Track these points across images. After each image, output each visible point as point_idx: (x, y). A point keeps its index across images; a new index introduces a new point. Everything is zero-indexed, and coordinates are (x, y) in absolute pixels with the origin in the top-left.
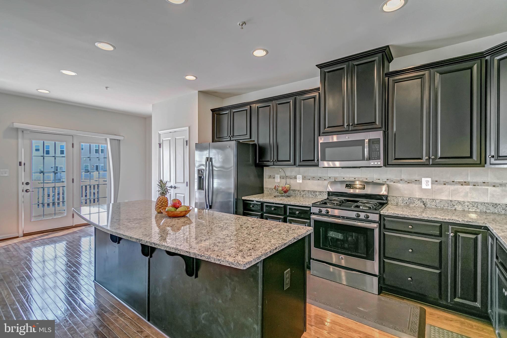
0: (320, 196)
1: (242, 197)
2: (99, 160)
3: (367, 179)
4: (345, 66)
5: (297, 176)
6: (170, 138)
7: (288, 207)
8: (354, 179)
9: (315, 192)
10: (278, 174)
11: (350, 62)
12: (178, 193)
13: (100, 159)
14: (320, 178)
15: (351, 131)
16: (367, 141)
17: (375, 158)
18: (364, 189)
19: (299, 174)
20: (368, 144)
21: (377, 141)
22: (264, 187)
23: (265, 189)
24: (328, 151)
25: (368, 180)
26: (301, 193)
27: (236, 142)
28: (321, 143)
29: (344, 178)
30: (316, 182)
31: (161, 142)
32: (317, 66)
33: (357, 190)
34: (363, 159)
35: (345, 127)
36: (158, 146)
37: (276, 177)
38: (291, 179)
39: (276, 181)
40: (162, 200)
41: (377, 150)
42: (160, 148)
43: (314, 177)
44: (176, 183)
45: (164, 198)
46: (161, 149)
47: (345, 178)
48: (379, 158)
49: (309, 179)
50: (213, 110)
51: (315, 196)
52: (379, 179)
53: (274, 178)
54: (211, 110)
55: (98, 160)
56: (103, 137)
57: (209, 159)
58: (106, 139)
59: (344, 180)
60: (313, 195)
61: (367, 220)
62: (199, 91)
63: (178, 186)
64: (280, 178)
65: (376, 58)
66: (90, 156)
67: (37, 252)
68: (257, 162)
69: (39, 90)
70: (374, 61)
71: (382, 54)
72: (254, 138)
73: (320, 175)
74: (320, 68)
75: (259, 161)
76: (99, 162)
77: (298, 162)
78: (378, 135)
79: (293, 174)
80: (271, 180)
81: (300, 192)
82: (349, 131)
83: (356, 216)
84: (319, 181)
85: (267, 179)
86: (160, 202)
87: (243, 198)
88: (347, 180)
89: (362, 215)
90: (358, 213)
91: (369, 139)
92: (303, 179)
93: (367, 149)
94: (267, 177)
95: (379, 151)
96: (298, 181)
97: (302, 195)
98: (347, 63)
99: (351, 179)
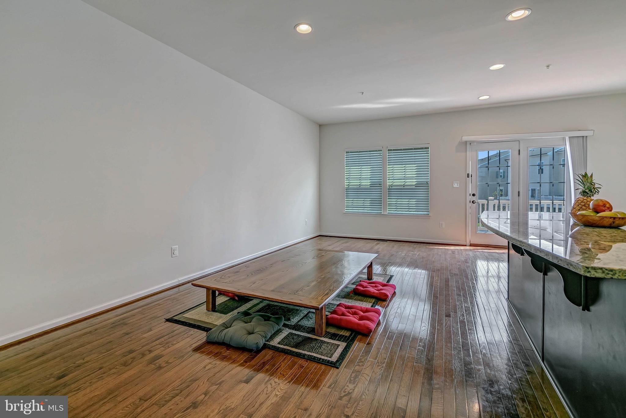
13: (554, 166)
40: (582, 202)
45: (585, 200)
55: (552, 167)
56: (560, 136)
58: (564, 139)
76: (553, 170)
86: (578, 205)
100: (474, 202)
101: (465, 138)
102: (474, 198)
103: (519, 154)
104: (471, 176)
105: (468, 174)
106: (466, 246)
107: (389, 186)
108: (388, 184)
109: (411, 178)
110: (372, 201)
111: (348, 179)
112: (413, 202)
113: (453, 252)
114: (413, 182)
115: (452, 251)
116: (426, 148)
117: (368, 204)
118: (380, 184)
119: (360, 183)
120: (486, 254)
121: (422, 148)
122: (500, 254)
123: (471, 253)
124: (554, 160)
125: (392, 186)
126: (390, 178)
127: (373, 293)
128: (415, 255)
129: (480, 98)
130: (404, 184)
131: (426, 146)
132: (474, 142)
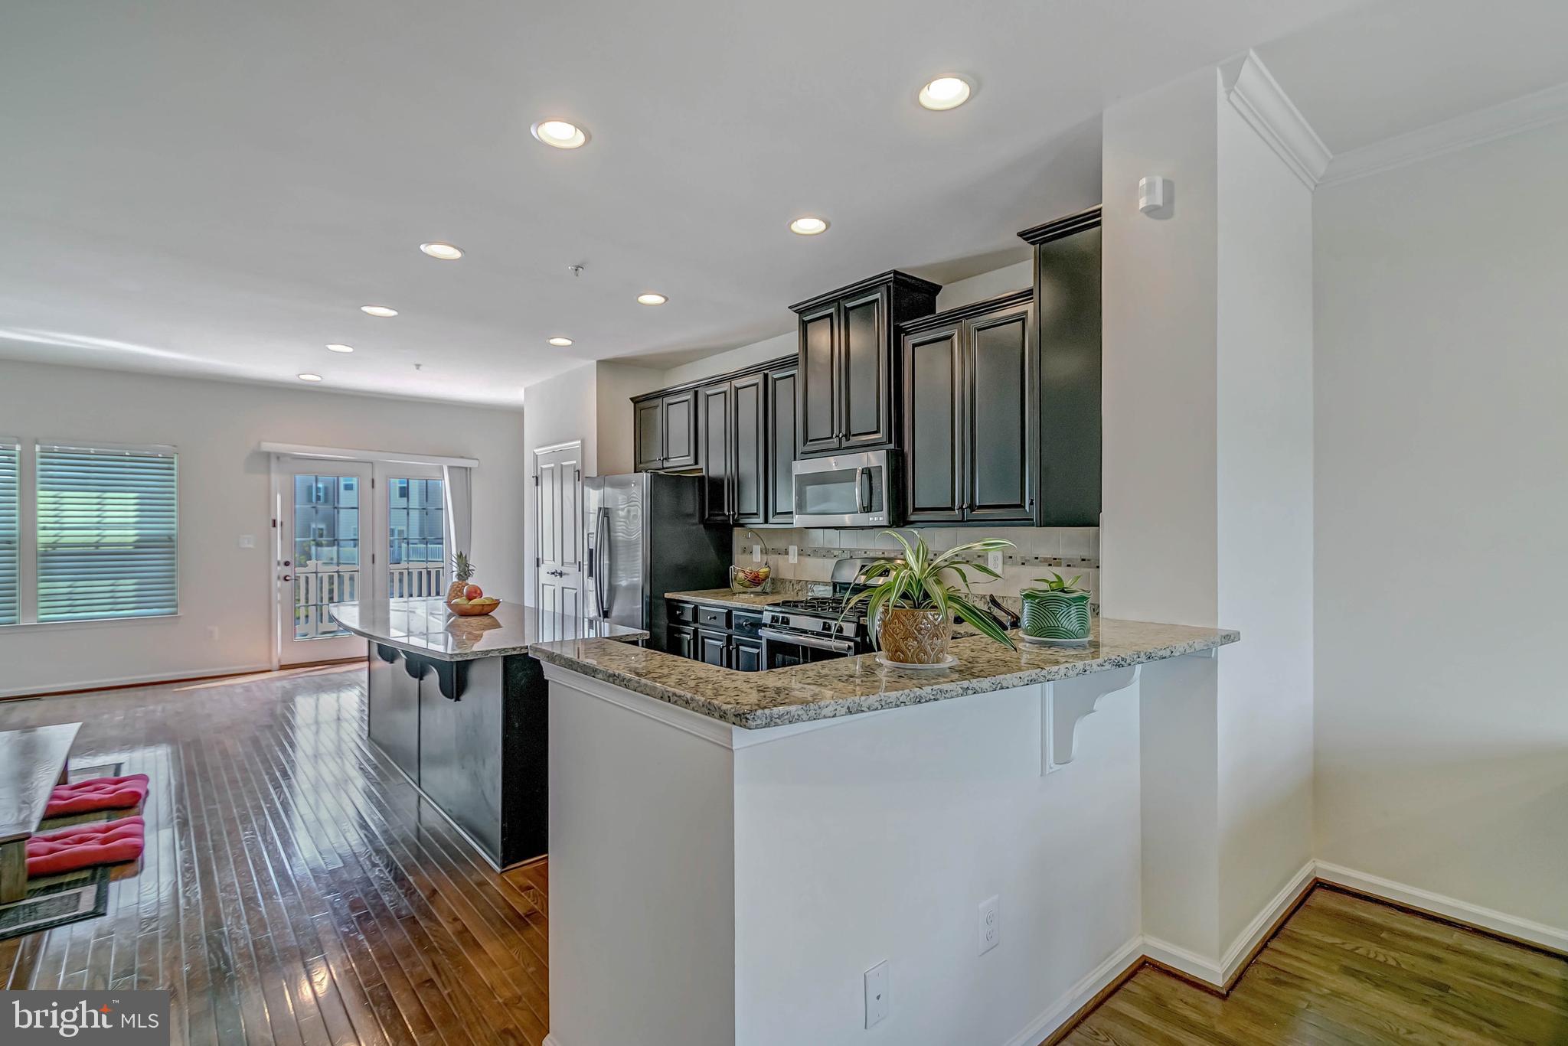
1: (665, 594)
2: (427, 514)
6: (552, 465)
7: (734, 612)
10: (758, 544)
12: (566, 588)
23: (730, 579)
24: (807, 492)
27: (646, 476)
28: (796, 475)
29: (865, 553)
31: (539, 473)
36: (534, 481)
37: (753, 551)
39: (754, 560)
42: (537, 486)
44: (562, 565)
46: (539, 487)
49: (809, 555)
50: (633, 401)
53: (751, 553)
54: (633, 398)
58: (441, 469)
62: (600, 362)
63: (566, 572)
66: (408, 504)
67: (304, 705)
68: (708, 518)
69: (302, 377)
72: (702, 464)
74: (797, 313)
80: (748, 557)
87: (667, 595)
94: (740, 550)
100: (287, 578)
101: (268, 446)
102: (287, 571)
103: (373, 487)
104: (282, 525)
105: (274, 522)
107: (47, 546)
108: (41, 540)
109: (122, 527)
112: (128, 585)
113: (247, 689)
114: (130, 535)
115: (243, 687)
116: (165, 455)
118: (9, 543)
120: (317, 679)
122: (344, 675)
123: (286, 684)
124: (429, 502)
125: (55, 546)
126: (49, 526)
127: (100, 800)
128: (154, 711)
130: (98, 542)
132: (285, 455)
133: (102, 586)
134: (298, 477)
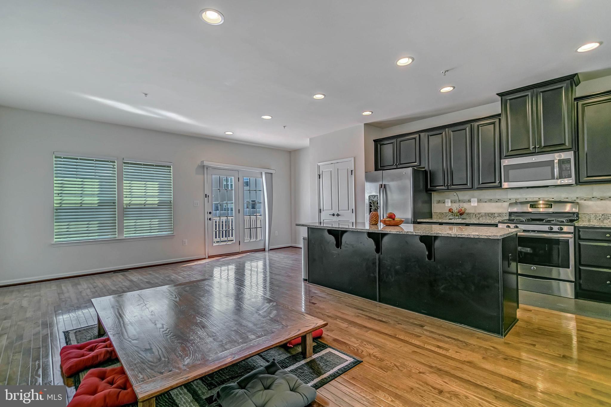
0: (499, 217)
3: (553, 198)
4: (529, 94)
5: (471, 199)
6: (331, 169)
8: (539, 199)
9: (494, 214)
10: (448, 198)
11: (535, 90)
14: (498, 201)
15: (538, 152)
16: (556, 161)
17: (565, 176)
18: (552, 208)
19: (474, 197)
20: (558, 165)
21: (568, 161)
22: (433, 212)
23: (433, 214)
24: (511, 172)
25: (555, 200)
26: (477, 215)
27: (412, 169)
28: (504, 166)
30: (494, 204)
31: (321, 173)
32: (497, 94)
33: (541, 209)
34: (553, 178)
35: (531, 149)
36: (317, 177)
37: (446, 202)
38: (464, 202)
39: (446, 206)
41: (568, 169)
42: (319, 178)
43: (491, 200)
46: (321, 179)
47: (528, 199)
48: (570, 176)
49: (486, 202)
50: (375, 141)
51: (493, 217)
52: (568, 198)
53: (444, 203)
54: (373, 140)
56: (258, 171)
57: (383, 187)
58: (261, 173)
59: (527, 200)
60: (491, 217)
61: (561, 231)
62: (364, 124)
64: (451, 202)
65: (564, 85)
68: (429, 187)
70: (562, 87)
71: (571, 81)
72: (424, 164)
73: (498, 197)
74: (501, 96)
75: (430, 186)
77: (476, 186)
78: (569, 155)
79: (466, 198)
80: (441, 205)
81: (475, 215)
82: (535, 153)
83: (549, 229)
84: (497, 203)
85: (436, 204)
88: (530, 200)
89: (556, 228)
90: (550, 227)
91: (559, 160)
92: (478, 202)
93: (556, 169)
94: (435, 202)
95: (571, 170)
96: (472, 205)
97: (477, 217)
98: (532, 91)
99: (534, 199)
100: (210, 219)
101: (206, 163)
102: (210, 216)
103: (239, 181)
104: (208, 197)
105: (206, 195)
106: (205, 258)
107: (127, 204)
108: (125, 202)
109: (152, 196)
110: (101, 224)
111: (60, 195)
112: (155, 222)
114: (156, 201)
116: (168, 167)
117: (94, 227)
118: (114, 203)
119: (81, 201)
121: (164, 166)
125: (130, 204)
126: (127, 196)
129: (226, 133)
130: (145, 203)
131: (168, 164)
132: (210, 167)
133: (146, 222)
134: (213, 176)
